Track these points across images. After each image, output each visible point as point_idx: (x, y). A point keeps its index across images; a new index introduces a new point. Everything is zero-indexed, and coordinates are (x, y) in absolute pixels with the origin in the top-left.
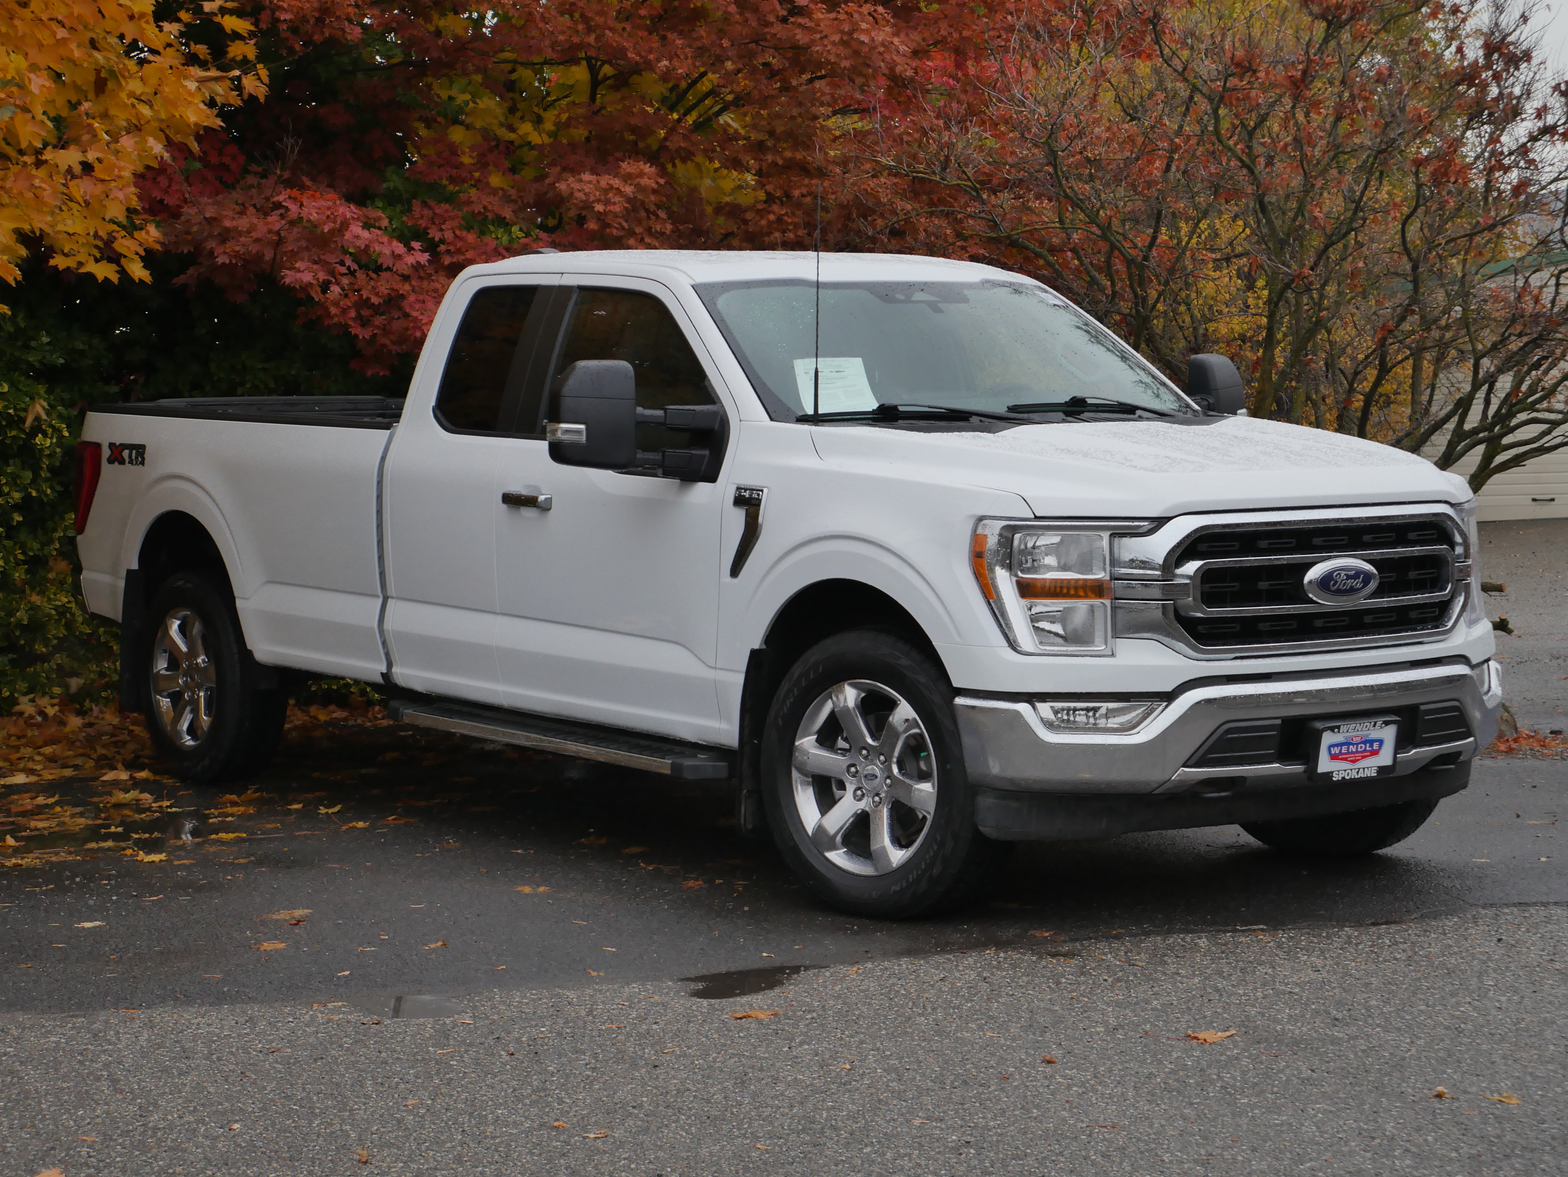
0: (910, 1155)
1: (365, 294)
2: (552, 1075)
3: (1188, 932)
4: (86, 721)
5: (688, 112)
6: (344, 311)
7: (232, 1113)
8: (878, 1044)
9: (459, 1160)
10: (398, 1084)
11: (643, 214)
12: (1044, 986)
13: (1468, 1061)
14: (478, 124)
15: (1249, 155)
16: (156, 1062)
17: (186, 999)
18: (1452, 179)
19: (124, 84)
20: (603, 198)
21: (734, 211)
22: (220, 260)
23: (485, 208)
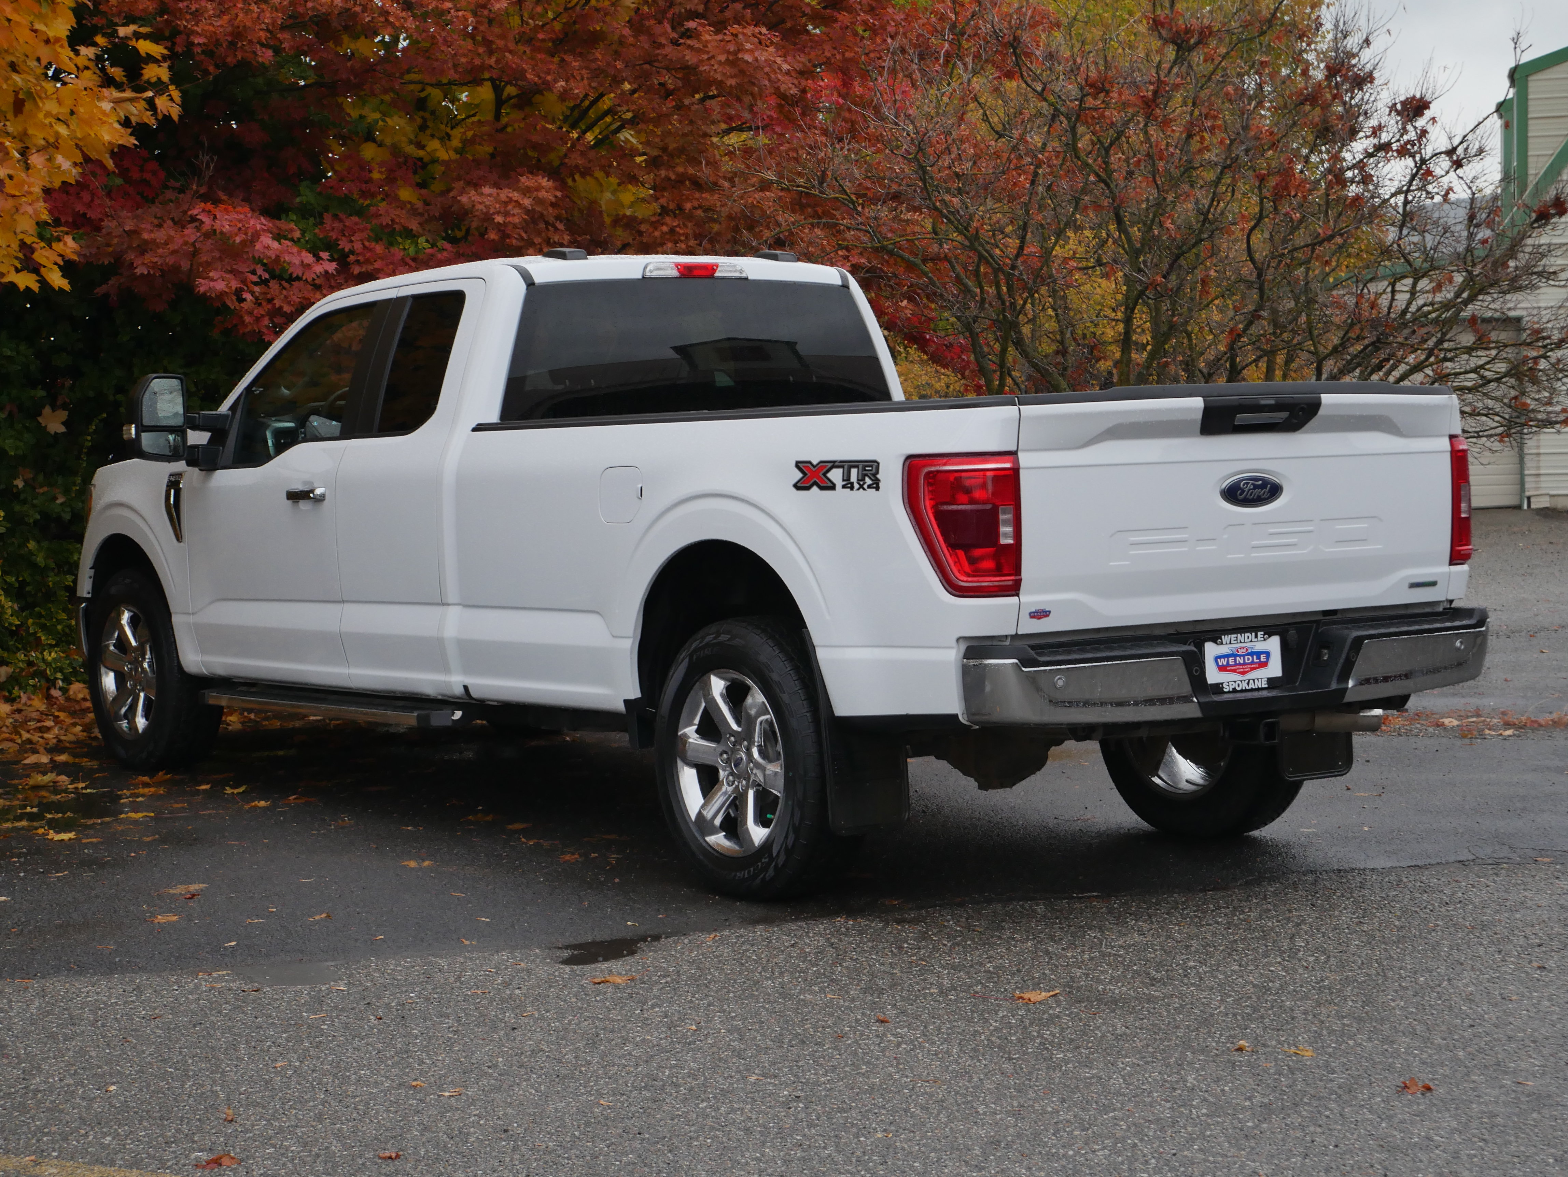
0: (742, 1109)
1: (278, 303)
2: (416, 1037)
3: (1025, 899)
4: (15, 707)
5: (589, 128)
6: (258, 319)
7: (111, 1075)
8: (725, 1007)
9: (319, 1118)
10: (270, 1047)
11: (542, 225)
12: (887, 951)
13: (1272, 1017)
14: (388, 141)
15: (1105, 170)
16: (44, 1028)
17: (81, 970)
18: (1293, 193)
19: (41, 105)
20: (502, 210)
21: (630, 223)
22: (140, 270)
23: (393, 220)
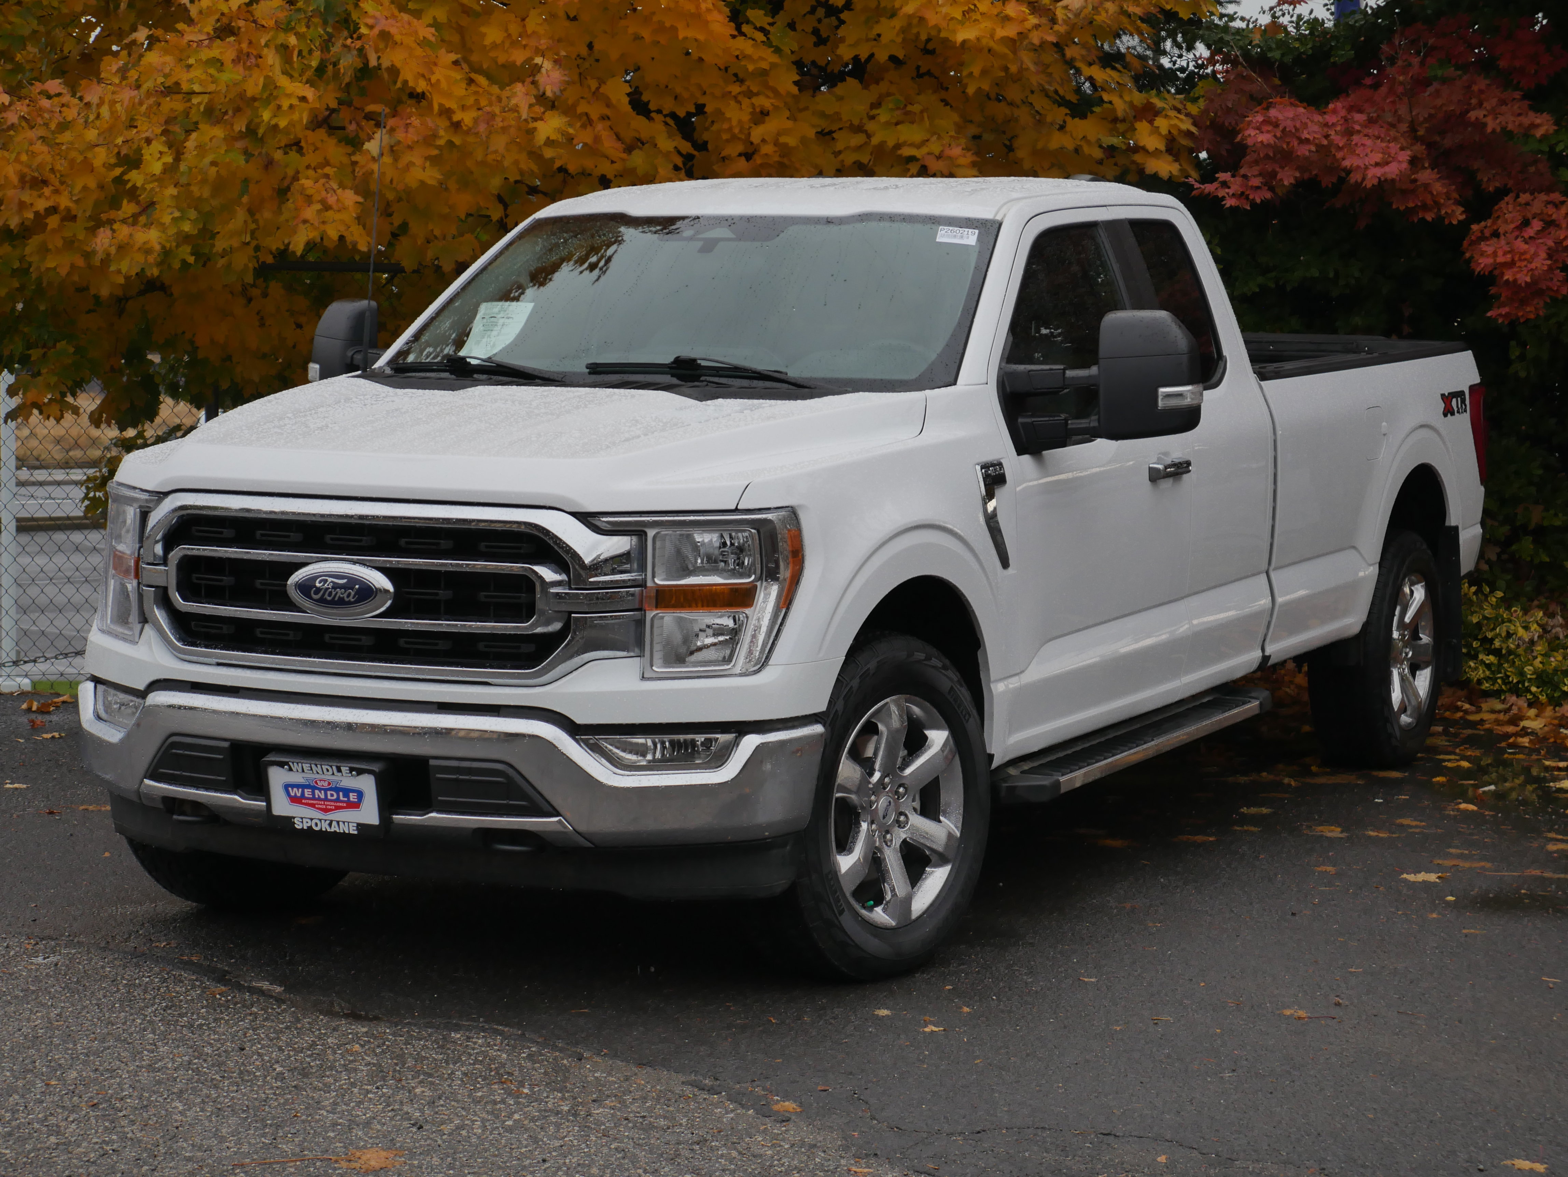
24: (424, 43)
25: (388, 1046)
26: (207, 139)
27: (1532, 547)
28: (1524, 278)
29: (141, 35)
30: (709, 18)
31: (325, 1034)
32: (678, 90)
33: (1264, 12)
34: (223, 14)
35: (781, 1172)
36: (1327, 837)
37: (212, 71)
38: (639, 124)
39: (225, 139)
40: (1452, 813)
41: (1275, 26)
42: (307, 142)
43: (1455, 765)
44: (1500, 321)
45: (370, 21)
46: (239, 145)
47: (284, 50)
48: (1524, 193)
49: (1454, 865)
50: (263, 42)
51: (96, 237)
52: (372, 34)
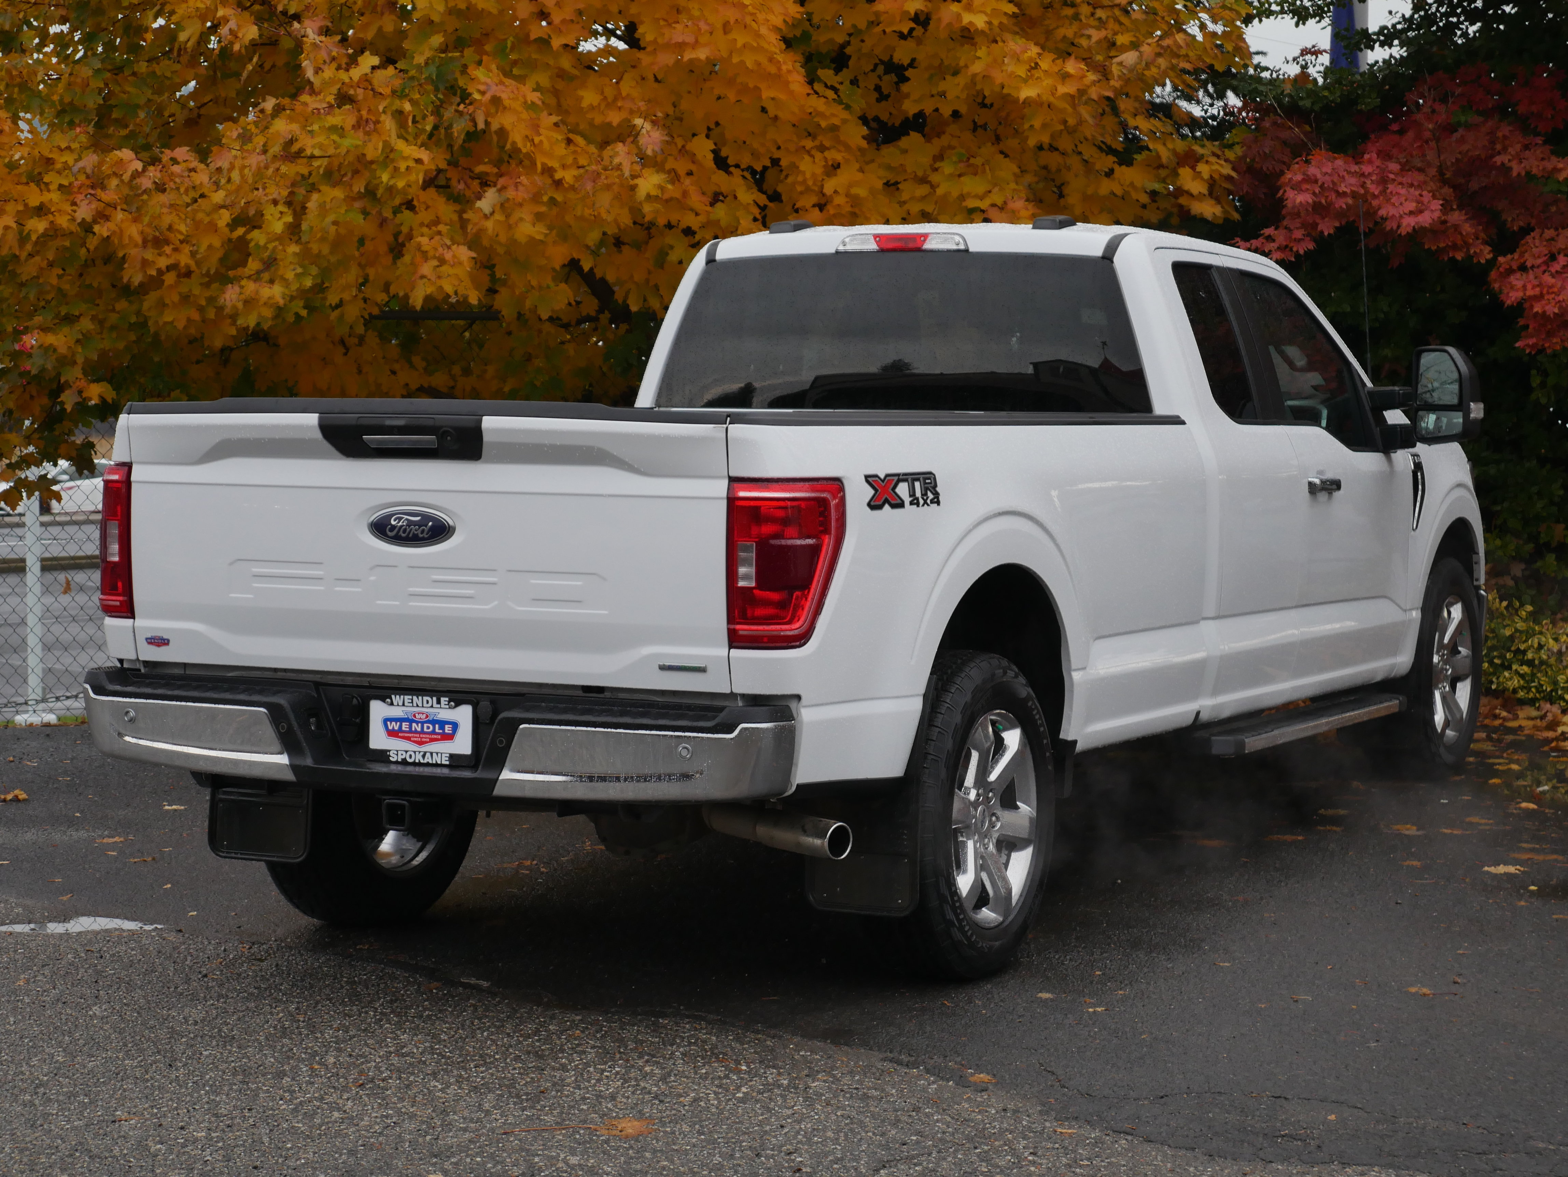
24: (531, 107)
25: (606, 1032)
26: (328, 200)
27: (1555, 563)
28: (1552, 309)
29: (269, 104)
30: (790, 79)
31: (544, 1022)
32: (756, 145)
33: (1288, 62)
34: (343, 83)
35: (994, 1133)
36: (1405, 835)
37: (335, 137)
38: (720, 180)
39: (344, 200)
40: (1515, 811)
41: (1304, 75)
42: (419, 201)
43: (1506, 767)
44: (1527, 351)
45: (482, 88)
46: (358, 205)
47: (399, 114)
48: (1549, 229)
49: (1529, 859)
50: (381, 109)
51: (224, 293)
52: (484, 99)
